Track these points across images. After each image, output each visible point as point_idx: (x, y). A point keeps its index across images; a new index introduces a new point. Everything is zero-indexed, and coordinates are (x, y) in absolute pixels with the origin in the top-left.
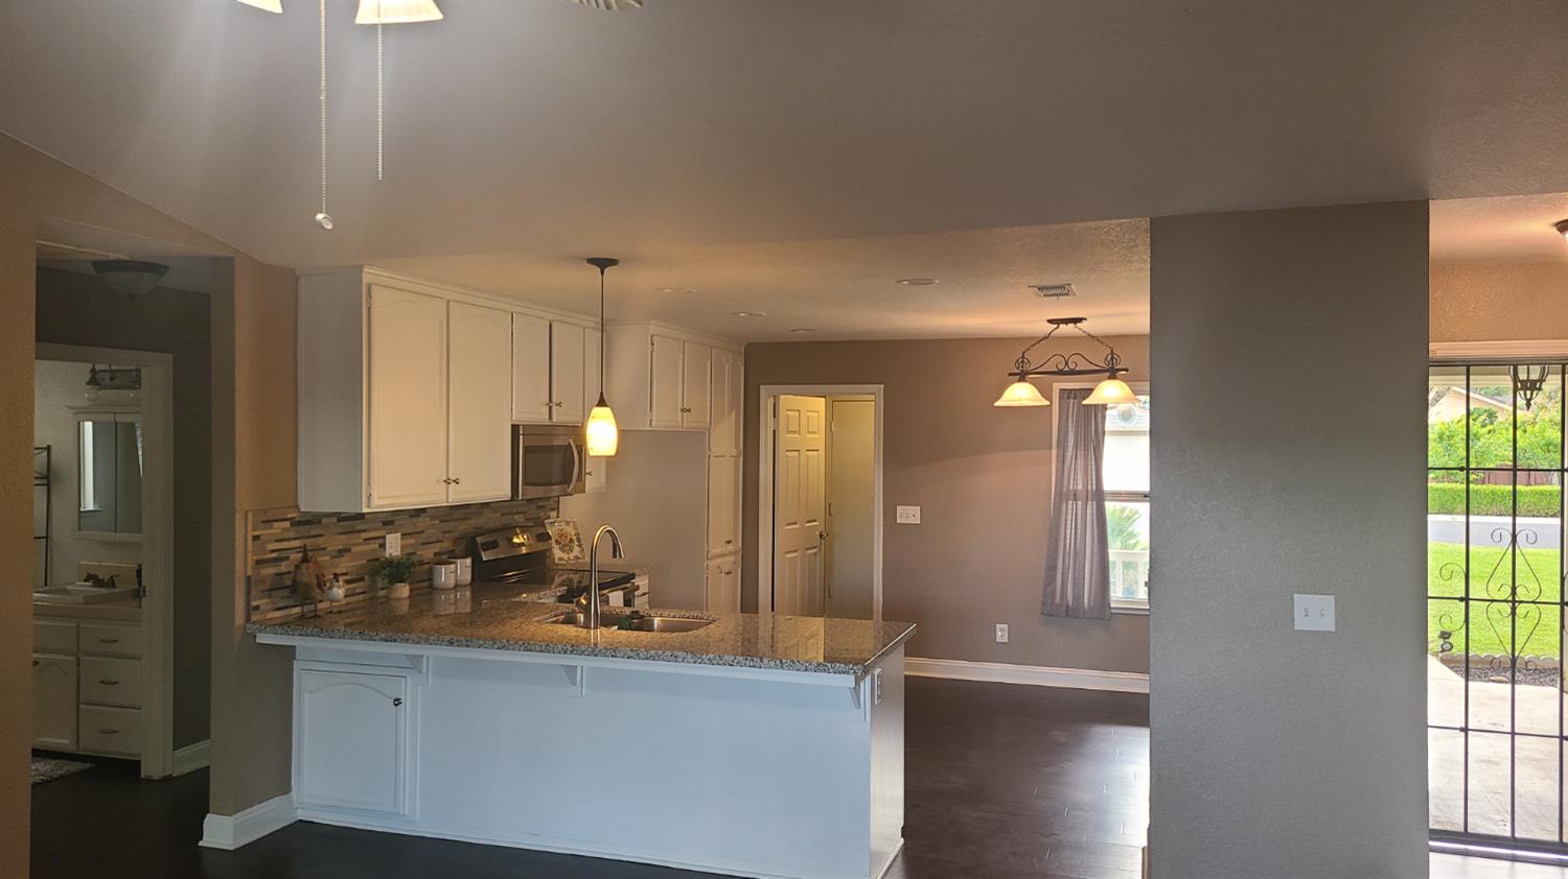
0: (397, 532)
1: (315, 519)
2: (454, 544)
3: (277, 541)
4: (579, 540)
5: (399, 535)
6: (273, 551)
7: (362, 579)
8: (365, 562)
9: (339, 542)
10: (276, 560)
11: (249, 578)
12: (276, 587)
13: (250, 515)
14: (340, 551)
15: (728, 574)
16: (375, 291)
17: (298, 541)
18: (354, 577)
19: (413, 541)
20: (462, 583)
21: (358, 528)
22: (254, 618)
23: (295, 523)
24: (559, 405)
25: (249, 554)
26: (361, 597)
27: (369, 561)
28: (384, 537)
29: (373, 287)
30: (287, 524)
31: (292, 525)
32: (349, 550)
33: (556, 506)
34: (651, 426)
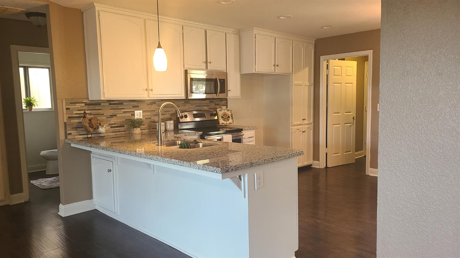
0: (141, 110)
1: (98, 103)
2: (171, 116)
3: (78, 110)
4: (232, 117)
5: (141, 111)
6: (76, 114)
7: (124, 126)
8: (124, 120)
9: (111, 112)
10: (78, 117)
11: (65, 123)
12: (79, 127)
13: (64, 100)
14: (111, 115)
15: (303, 132)
16: (101, 13)
17: (89, 111)
18: (119, 125)
19: (149, 114)
20: (169, 130)
21: (119, 108)
22: (68, 137)
23: (86, 104)
24: (210, 63)
25: (65, 115)
26: (123, 133)
27: (126, 120)
28: (134, 112)
29: (100, 11)
30: (84, 104)
31: (85, 105)
32: (116, 116)
33: (226, 104)
34: (255, 71)
